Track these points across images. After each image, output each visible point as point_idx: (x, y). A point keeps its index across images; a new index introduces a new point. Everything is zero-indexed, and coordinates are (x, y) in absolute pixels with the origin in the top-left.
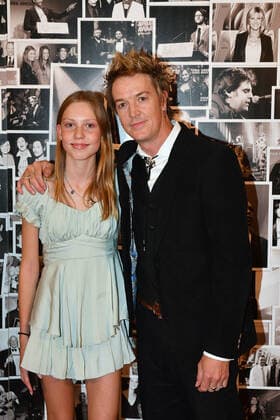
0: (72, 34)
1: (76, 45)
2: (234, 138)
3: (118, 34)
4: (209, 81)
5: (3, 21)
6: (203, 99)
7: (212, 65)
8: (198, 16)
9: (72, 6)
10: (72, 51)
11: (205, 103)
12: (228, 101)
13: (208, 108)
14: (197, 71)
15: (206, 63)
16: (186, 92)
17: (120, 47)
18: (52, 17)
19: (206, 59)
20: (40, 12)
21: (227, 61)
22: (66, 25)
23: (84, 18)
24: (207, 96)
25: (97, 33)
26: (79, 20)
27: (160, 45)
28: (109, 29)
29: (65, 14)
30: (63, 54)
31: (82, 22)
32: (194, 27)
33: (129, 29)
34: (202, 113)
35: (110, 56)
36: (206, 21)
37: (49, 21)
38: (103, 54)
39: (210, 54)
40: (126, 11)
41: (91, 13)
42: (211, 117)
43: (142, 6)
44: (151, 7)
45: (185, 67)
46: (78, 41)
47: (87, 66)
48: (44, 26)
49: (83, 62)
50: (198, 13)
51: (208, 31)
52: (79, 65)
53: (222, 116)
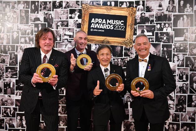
0: (153, 35)
1: (154, 38)
2: (194, 61)
3: (165, 35)
4: (188, 47)
5: (136, 32)
6: (186, 51)
7: (189, 42)
8: (185, 31)
9: (153, 29)
10: (153, 39)
11: (187, 52)
12: (193, 51)
13: (188, 53)
14: (185, 44)
15: (187, 42)
16: (182, 49)
17: (165, 38)
18: (148, 31)
19: (187, 41)
20: (145, 30)
21: (193, 41)
22: (151, 33)
23: (156, 31)
24: (187, 50)
25: (159, 35)
26: (155, 32)
27: (175, 38)
28: (162, 34)
29: (151, 30)
30: (151, 40)
31: (156, 32)
32: (184, 33)
33: (167, 34)
34: (186, 54)
35: (162, 40)
36: (187, 32)
37: (147, 32)
38: (161, 40)
39: (188, 40)
40: (167, 30)
41: (158, 30)
42: (189, 55)
43: (171, 28)
44: (173, 29)
45: (182, 43)
46: (154, 37)
47: (157, 43)
48: (146, 33)
49: (156, 42)
50: (185, 30)
51: (188, 34)
52: (155, 43)
53: (191, 55)
